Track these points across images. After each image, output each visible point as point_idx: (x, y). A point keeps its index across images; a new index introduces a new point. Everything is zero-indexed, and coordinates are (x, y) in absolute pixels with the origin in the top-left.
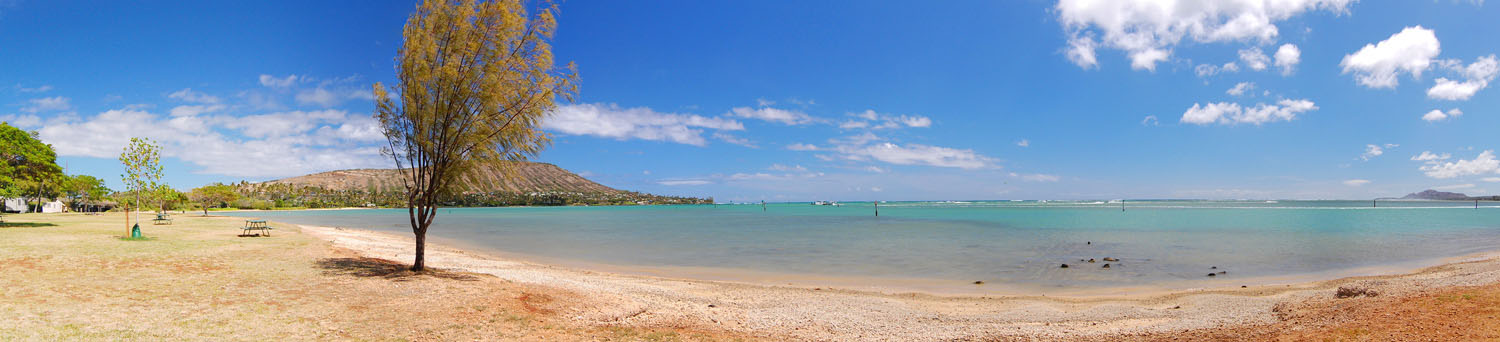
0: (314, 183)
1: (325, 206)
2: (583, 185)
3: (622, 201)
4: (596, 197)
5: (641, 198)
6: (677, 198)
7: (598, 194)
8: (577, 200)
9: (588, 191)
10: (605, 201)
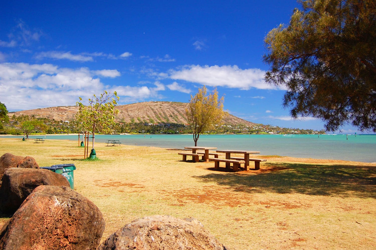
0: (43, 115)
1: (57, 132)
2: (231, 119)
3: (258, 132)
4: (240, 128)
5: (271, 129)
6: (297, 130)
7: (241, 126)
8: (227, 131)
9: (234, 124)
10: (245, 131)
